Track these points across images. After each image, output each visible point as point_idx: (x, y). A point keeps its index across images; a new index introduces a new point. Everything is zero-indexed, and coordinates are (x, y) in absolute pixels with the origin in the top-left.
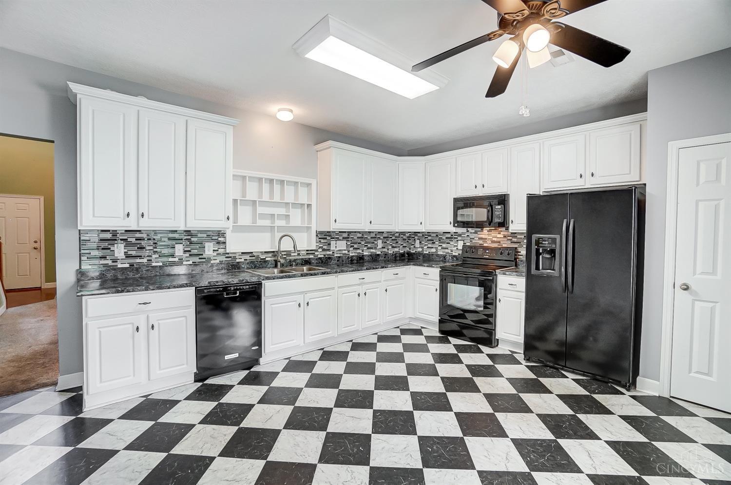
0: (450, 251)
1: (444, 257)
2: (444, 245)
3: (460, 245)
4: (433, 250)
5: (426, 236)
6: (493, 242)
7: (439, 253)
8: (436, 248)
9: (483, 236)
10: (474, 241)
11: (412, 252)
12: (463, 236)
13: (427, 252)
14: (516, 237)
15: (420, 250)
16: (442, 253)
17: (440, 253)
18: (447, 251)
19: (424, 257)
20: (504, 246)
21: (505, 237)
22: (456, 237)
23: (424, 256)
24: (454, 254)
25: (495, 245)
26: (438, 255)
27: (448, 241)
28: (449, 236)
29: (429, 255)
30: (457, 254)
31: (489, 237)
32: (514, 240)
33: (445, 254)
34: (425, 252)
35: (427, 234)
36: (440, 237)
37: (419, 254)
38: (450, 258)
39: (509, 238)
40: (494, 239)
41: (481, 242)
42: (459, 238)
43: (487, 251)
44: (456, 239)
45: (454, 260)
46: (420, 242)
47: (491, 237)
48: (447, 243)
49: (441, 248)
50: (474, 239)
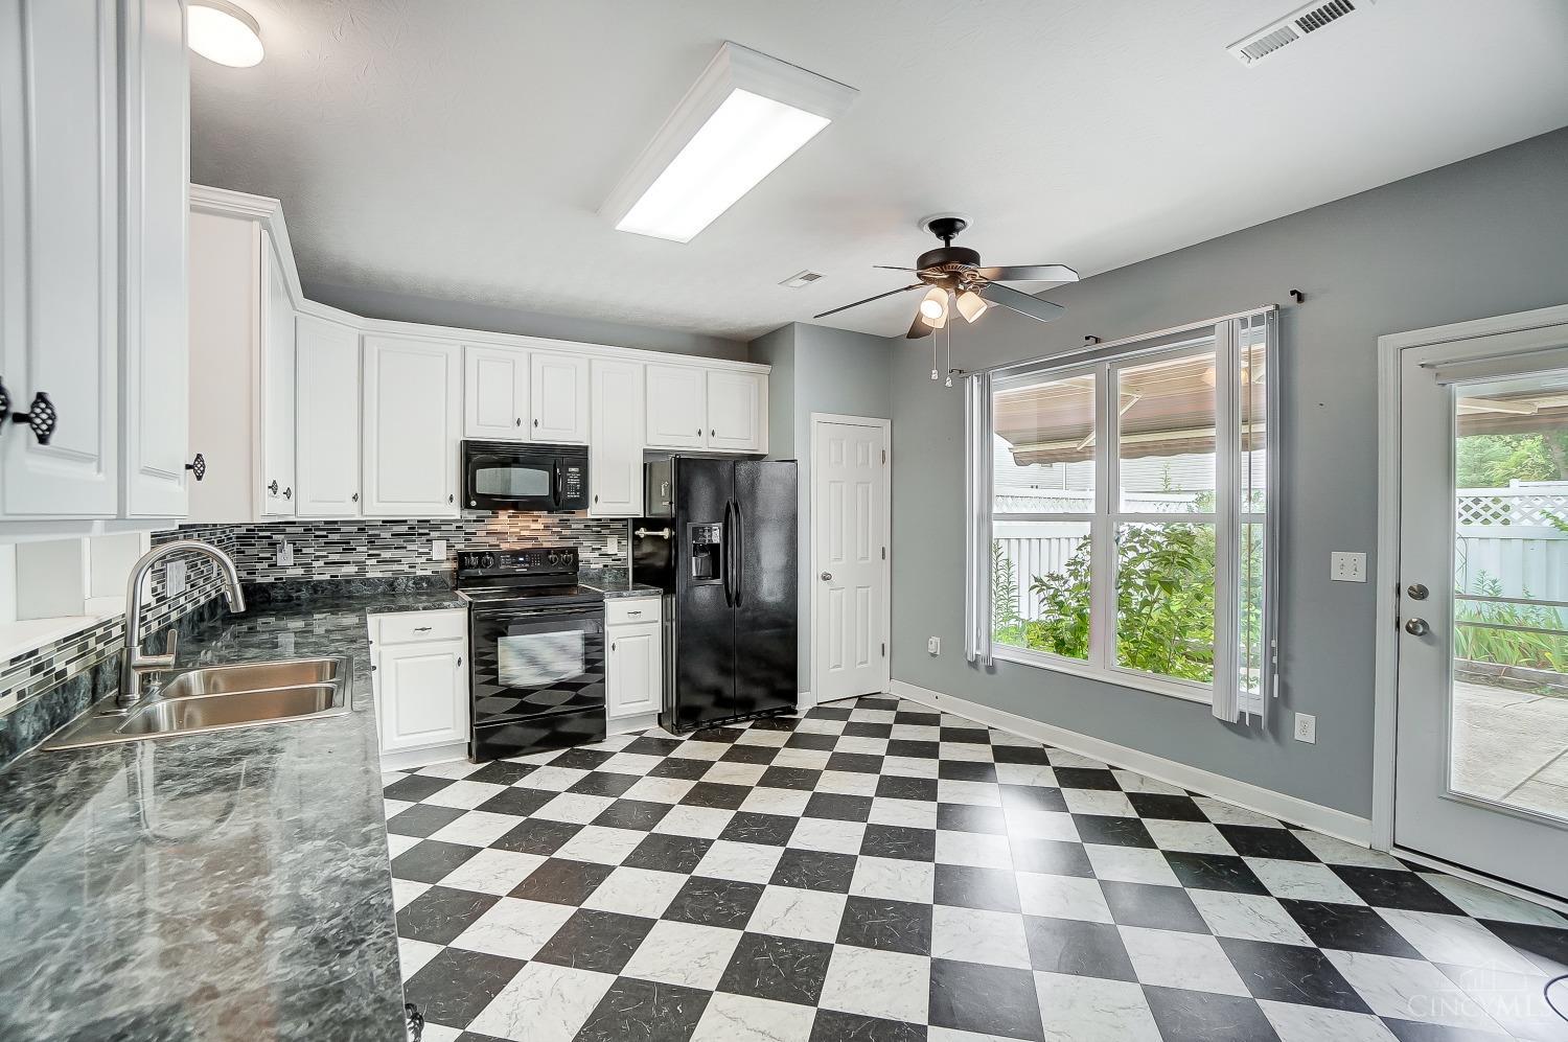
0: (406, 568)
1: (391, 584)
2: (386, 555)
3: (439, 550)
4: (351, 569)
5: (317, 533)
6: (522, 538)
7: (368, 575)
8: (361, 565)
9: (499, 528)
10: (474, 539)
11: (259, 580)
12: (443, 528)
13: (327, 577)
14: (569, 527)
15: (300, 571)
16: (380, 575)
17: (374, 573)
18: (395, 567)
19: (316, 592)
20: (546, 545)
21: (547, 527)
22: (427, 531)
23: (316, 587)
24: (419, 573)
25: (529, 545)
26: (367, 582)
27: (400, 542)
28: (404, 529)
29: (334, 583)
30: (429, 573)
31: (512, 530)
32: (565, 532)
33: (389, 574)
34: (316, 578)
35: (322, 526)
36: (370, 533)
37: (296, 584)
38: (410, 584)
39: (554, 529)
40: (523, 533)
41: (493, 540)
42: (434, 534)
43: (521, 559)
44: (424, 538)
45: (422, 588)
46: (297, 551)
47: (518, 530)
48: (395, 548)
49: (378, 562)
50: (475, 533)
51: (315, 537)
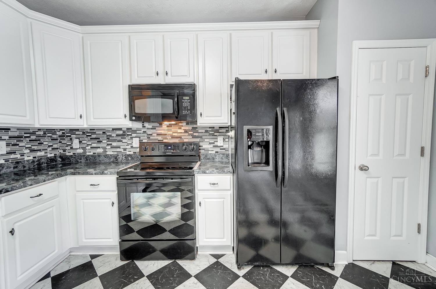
0: (122, 150)
1: (116, 158)
2: (114, 144)
3: (136, 143)
4: (100, 151)
5: (88, 134)
6: (173, 137)
7: (107, 153)
8: (105, 149)
9: (163, 132)
10: (151, 138)
11: (67, 154)
12: (138, 132)
13: (92, 154)
15: (81, 151)
16: (112, 153)
17: (110, 152)
18: (118, 150)
19: (87, 160)
20: (185, 140)
21: (186, 131)
22: (130, 133)
23: (87, 158)
24: (128, 153)
25: (177, 141)
26: (106, 156)
27: (119, 138)
28: (121, 132)
29: (94, 156)
30: (132, 153)
31: (169, 133)
32: (195, 134)
33: (116, 153)
34: (88, 154)
35: (89, 131)
36: (108, 134)
37: (80, 156)
38: (124, 158)
39: (190, 133)
40: (174, 134)
41: (160, 138)
42: (134, 135)
43: (169, 148)
44: (130, 137)
45: (129, 160)
46: (80, 142)
47: (171, 133)
48: (118, 141)
49: (111, 147)
50: (152, 135)
51: (87, 136)
